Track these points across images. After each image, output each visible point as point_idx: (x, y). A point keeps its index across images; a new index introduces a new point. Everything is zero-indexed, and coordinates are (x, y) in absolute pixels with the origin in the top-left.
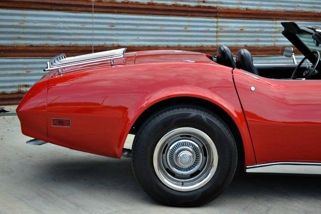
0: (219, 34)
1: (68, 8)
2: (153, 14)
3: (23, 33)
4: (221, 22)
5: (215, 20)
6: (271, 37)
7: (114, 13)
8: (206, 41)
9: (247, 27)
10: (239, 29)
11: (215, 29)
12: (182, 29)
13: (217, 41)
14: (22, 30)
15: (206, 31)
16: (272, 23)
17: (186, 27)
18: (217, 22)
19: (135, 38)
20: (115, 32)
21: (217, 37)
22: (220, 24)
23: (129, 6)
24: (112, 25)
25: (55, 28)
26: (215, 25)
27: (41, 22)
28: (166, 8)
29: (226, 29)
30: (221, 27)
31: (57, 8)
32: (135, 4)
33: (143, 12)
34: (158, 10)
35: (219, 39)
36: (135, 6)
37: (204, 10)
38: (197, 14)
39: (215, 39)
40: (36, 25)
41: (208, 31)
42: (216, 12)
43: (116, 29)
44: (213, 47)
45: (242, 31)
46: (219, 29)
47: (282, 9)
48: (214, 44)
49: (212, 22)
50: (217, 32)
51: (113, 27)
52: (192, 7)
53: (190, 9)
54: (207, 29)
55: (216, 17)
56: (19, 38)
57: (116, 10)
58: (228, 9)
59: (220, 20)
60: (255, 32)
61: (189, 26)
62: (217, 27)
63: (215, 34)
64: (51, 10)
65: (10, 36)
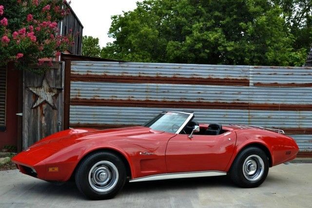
0: (251, 120)
1: (146, 105)
3: (119, 118)
4: (252, 112)
5: (248, 111)
6: (295, 122)
9: (274, 115)
10: (267, 117)
11: (248, 117)
12: (222, 116)
14: (119, 117)
15: (240, 118)
16: (296, 113)
17: (224, 115)
18: (249, 112)
21: (249, 121)
22: (250, 114)
23: (184, 103)
25: (137, 116)
26: (248, 114)
27: (129, 113)
28: (209, 104)
29: (256, 117)
30: (251, 115)
31: (139, 105)
34: (203, 105)
36: (188, 104)
37: (238, 105)
38: (233, 108)
39: (248, 123)
40: (126, 114)
41: (242, 118)
42: (248, 106)
45: (269, 118)
46: (250, 117)
47: (305, 103)
49: (246, 112)
50: (249, 118)
52: (229, 103)
53: (227, 105)
54: (241, 116)
55: (248, 109)
56: (117, 121)
57: (175, 106)
58: (258, 104)
59: (251, 111)
60: (281, 118)
61: (227, 115)
62: (249, 115)
63: (248, 120)
64: (135, 106)
65: (112, 120)
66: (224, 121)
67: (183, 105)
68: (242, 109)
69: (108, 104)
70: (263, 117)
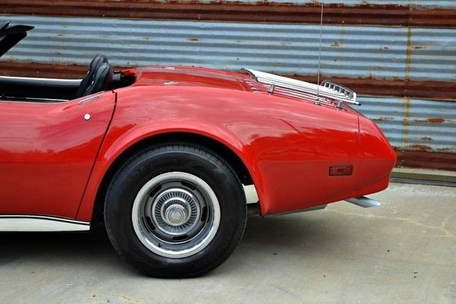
0: (413, 57)
1: (125, 13)
2: (268, 21)
3: (64, 48)
4: (417, 34)
5: (405, 30)
7: (196, 19)
8: (380, 69)
11: (404, 48)
12: (328, 45)
13: (408, 70)
14: (61, 44)
15: (380, 51)
17: (336, 42)
18: (409, 34)
19: (234, 59)
20: (198, 49)
21: (408, 61)
22: (413, 39)
23: (224, 8)
24: (195, 38)
25: (104, 41)
26: (405, 39)
27: (86, 33)
28: (294, 10)
29: (429, 48)
30: (414, 43)
31: (108, 13)
32: (234, 5)
33: (249, 17)
35: (412, 65)
36: (234, 8)
37: (376, 12)
38: (360, 21)
39: (403, 66)
40: (79, 37)
41: (387, 51)
42: (407, 16)
43: (201, 45)
44: (397, 80)
46: (412, 48)
48: (402, 75)
49: (399, 34)
50: (408, 52)
51: (195, 41)
52: (351, 8)
53: (344, 11)
54: (383, 47)
55: (406, 25)
56: (59, 55)
57: (199, 16)
59: (414, 30)
61: (343, 41)
62: (409, 43)
63: (404, 57)
64: (100, 16)
65: (48, 51)
66: (335, 59)
67: (222, 12)
68: (389, 25)
69: (35, 10)
70: (449, 48)
